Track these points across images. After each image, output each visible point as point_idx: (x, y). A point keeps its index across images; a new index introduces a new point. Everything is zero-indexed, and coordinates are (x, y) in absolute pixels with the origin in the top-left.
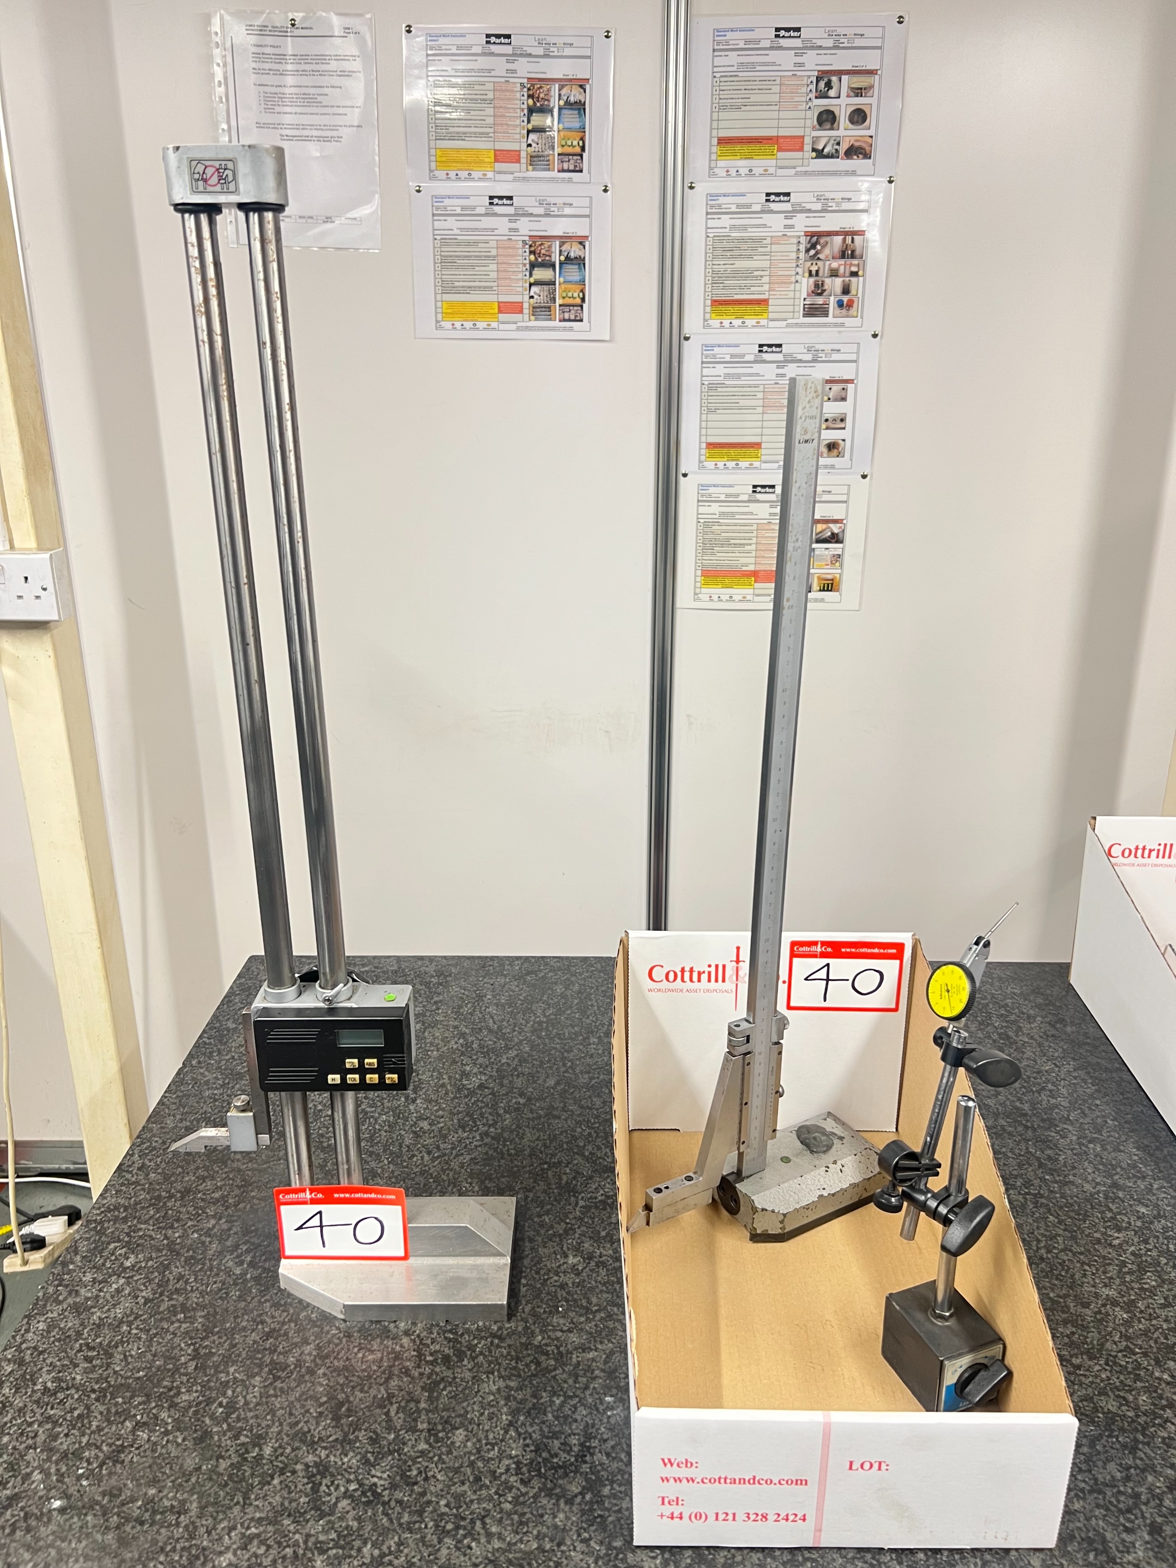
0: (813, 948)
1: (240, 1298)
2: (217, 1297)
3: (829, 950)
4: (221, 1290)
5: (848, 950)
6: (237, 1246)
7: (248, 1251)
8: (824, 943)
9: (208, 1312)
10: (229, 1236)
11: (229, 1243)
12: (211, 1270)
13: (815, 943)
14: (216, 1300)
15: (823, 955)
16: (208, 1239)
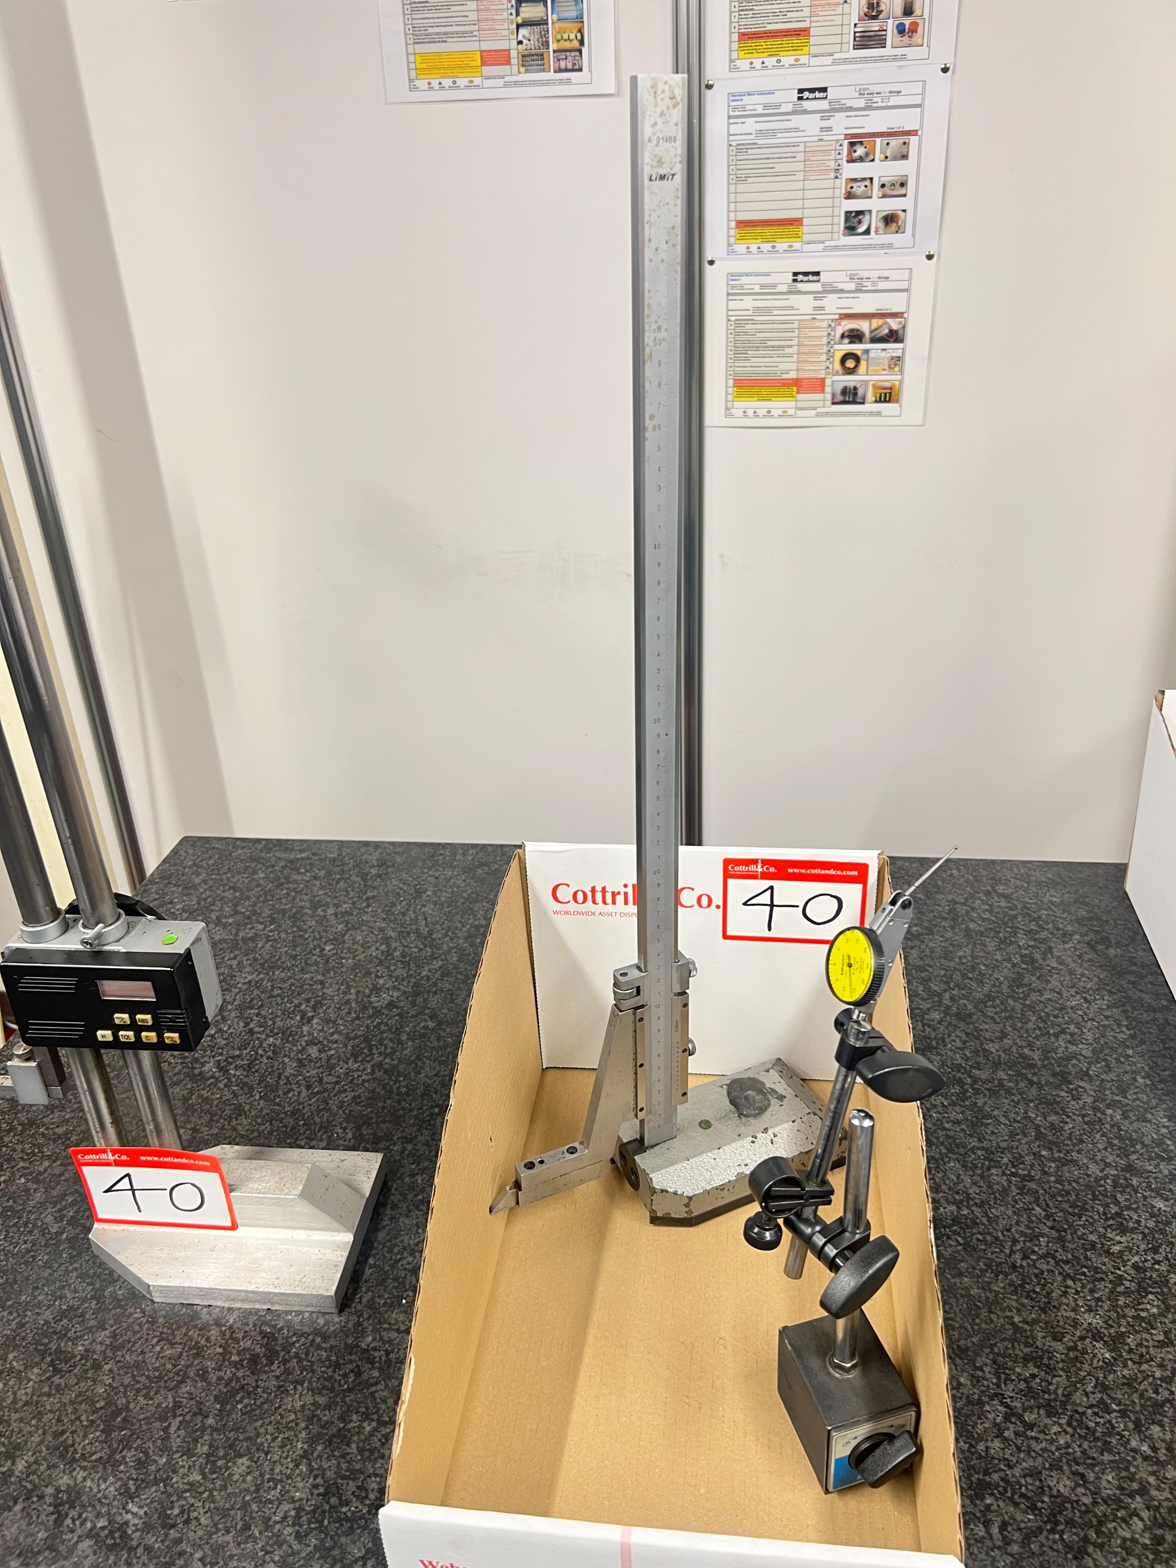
0: (753, 868)
2: (22, 1260)
3: (772, 870)
4: (29, 1252)
5: (797, 871)
6: (63, 1197)
7: (72, 1204)
8: (765, 862)
10: (58, 1183)
12: (26, 1225)
13: (755, 862)
15: (765, 876)
16: (35, 1186)
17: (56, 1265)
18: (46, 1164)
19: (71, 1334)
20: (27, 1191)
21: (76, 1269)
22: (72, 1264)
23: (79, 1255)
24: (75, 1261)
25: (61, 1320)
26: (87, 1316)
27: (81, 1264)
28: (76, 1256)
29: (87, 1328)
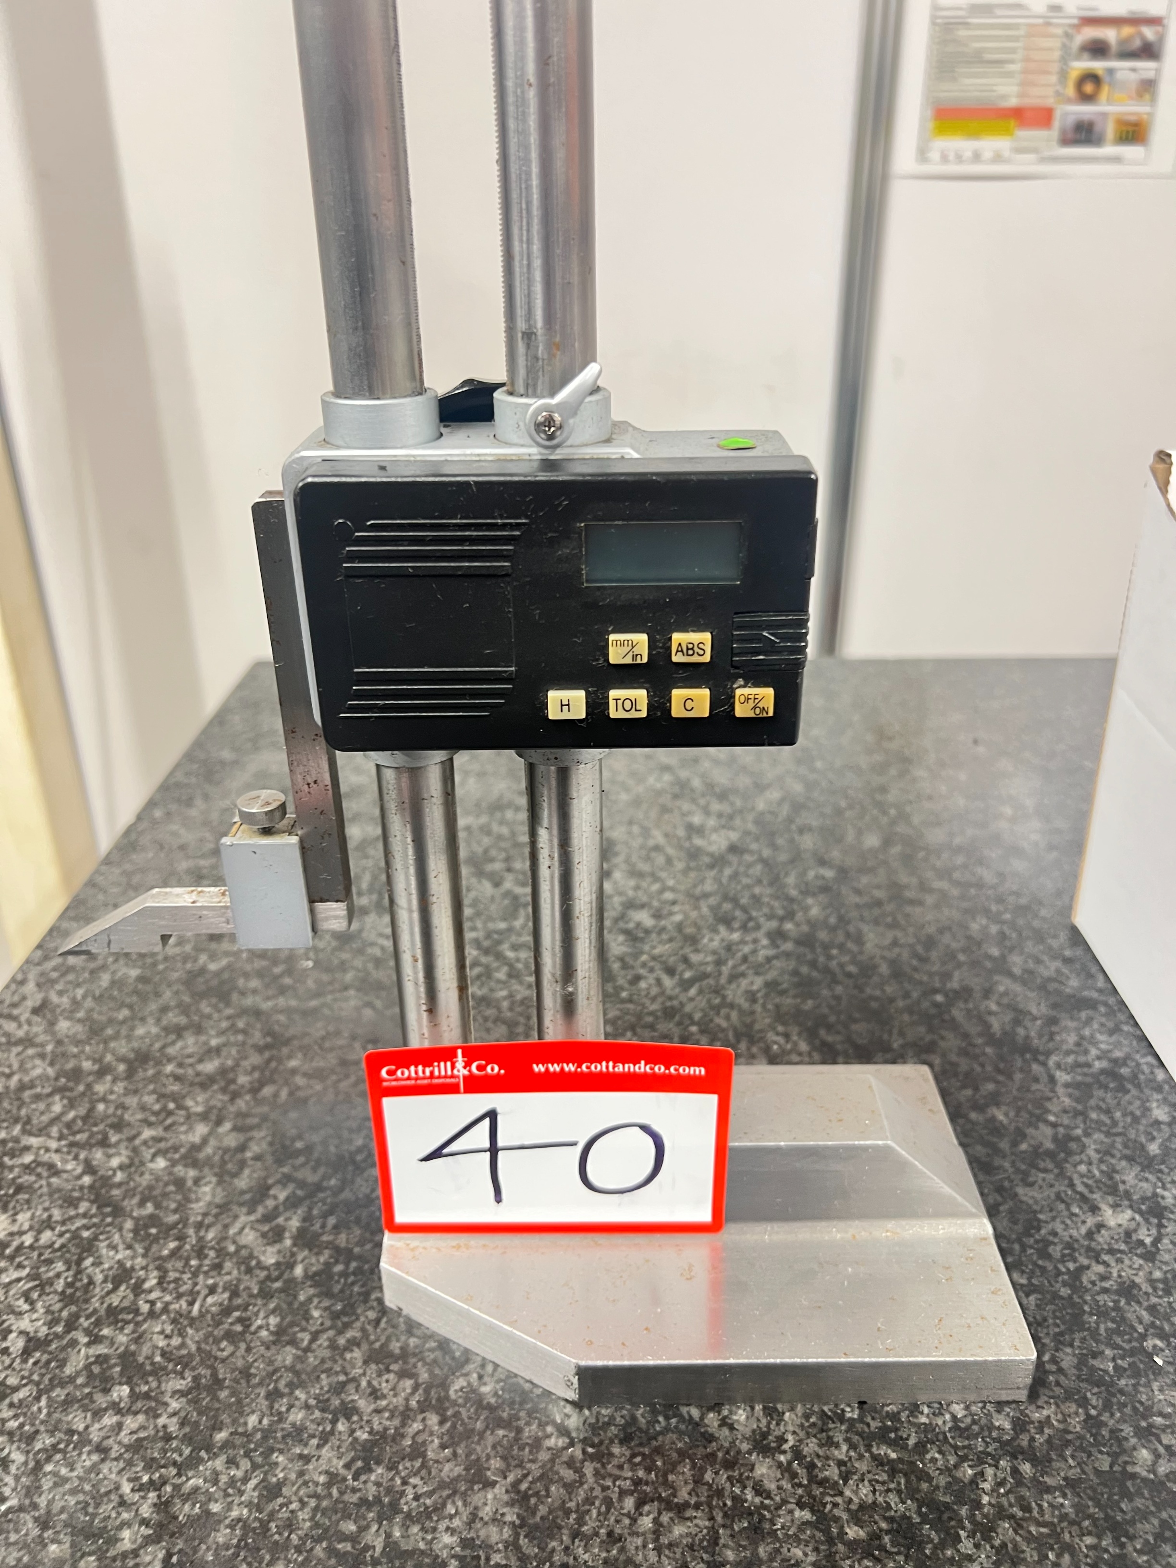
1: (282, 1338)
2: (219, 1332)
4: (226, 1311)
6: (262, 1191)
7: (292, 1203)
9: (196, 1379)
10: (242, 1164)
11: (242, 1182)
12: (200, 1253)
14: (217, 1341)
16: (192, 1173)
17: (306, 1337)
18: (201, 1129)
19: (407, 1503)
20: (180, 1183)
21: (353, 1343)
22: (340, 1332)
23: (350, 1310)
24: (347, 1326)
25: (368, 1470)
26: (430, 1454)
27: (363, 1330)
28: (343, 1312)
29: (442, 1485)
